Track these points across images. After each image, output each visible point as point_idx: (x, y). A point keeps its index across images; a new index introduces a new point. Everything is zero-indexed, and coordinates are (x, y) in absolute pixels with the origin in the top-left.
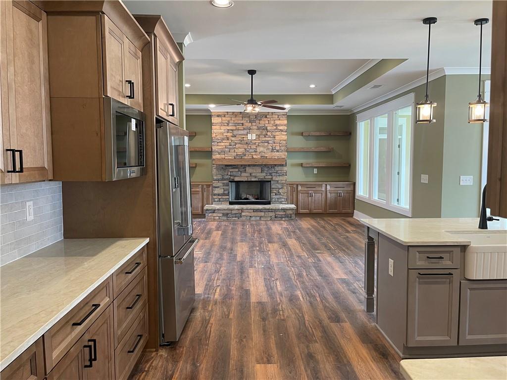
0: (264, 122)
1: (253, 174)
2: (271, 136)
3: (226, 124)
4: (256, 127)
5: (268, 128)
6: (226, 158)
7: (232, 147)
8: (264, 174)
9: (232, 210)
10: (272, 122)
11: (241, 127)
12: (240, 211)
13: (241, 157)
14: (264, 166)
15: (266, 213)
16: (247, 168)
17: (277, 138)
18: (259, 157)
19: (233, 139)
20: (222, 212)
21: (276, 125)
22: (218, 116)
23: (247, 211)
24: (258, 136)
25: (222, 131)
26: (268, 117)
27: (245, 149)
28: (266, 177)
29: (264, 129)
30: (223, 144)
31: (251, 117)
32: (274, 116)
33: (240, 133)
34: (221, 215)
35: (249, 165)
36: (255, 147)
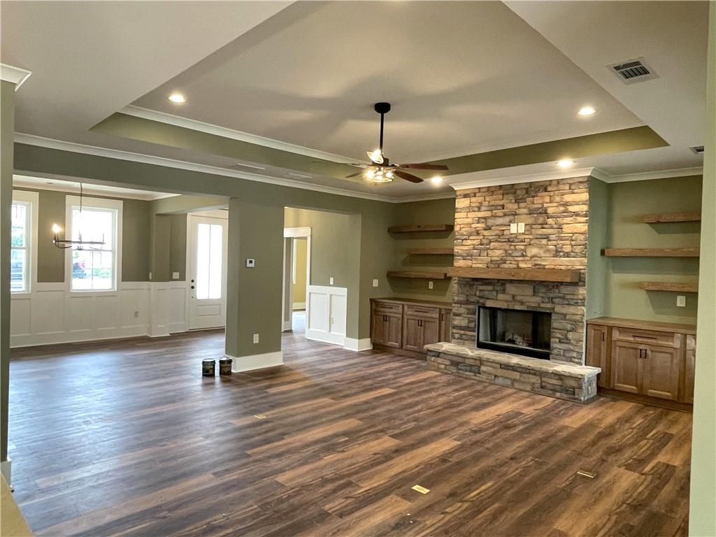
0: (541, 200)
1: (518, 298)
2: (555, 226)
3: (476, 209)
4: (525, 211)
5: (550, 211)
6: (474, 266)
7: (484, 247)
8: (538, 299)
9: (465, 358)
10: (558, 199)
11: (499, 212)
12: (478, 362)
13: (497, 264)
14: (538, 285)
15: (525, 375)
16: (509, 287)
17: (566, 228)
18: (530, 266)
19: (486, 233)
20: (450, 357)
21: (566, 204)
22: (466, 196)
23: (489, 364)
24: (530, 227)
25: (469, 220)
26: (549, 189)
27: (506, 251)
28: (542, 305)
29: (541, 213)
30: (469, 242)
31: (518, 192)
32: (561, 187)
33: (497, 223)
34: (448, 363)
35: (511, 281)
36: (523, 247)
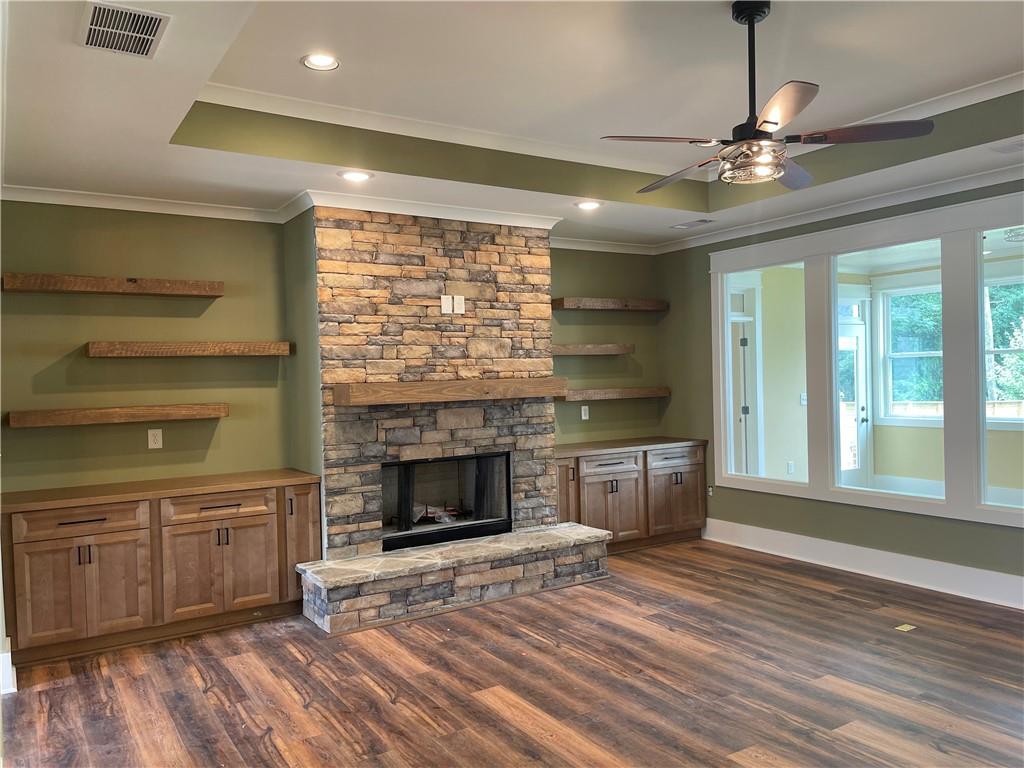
0: (487, 257)
1: (460, 434)
2: (510, 306)
3: (367, 257)
4: (463, 274)
5: (501, 278)
6: (371, 379)
7: (390, 338)
8: (493, 432)
10: (511, 260)
11: (416, 271)
12: (451, 572)
13: (418, 375)
14: (490, 407)
15: (530, 566)
16: (442, 415)
17: (527, 310)
18: (476, 374)
19: (393, 310)
20: (387, 586)
21: (522, 271)
22: (340, 224)
23: (473, 568)
24: (472, 302)
25: (355, 280)
26: (498, 240)
27: (434, 348)
28: (500, 441)
29: (488, 281)
30: (357, 328)
31: (448, 236)
32: (515, 240)
33: (415, 292)
34: (383, 599)
35: (447, 405)
36: (462, 341)
